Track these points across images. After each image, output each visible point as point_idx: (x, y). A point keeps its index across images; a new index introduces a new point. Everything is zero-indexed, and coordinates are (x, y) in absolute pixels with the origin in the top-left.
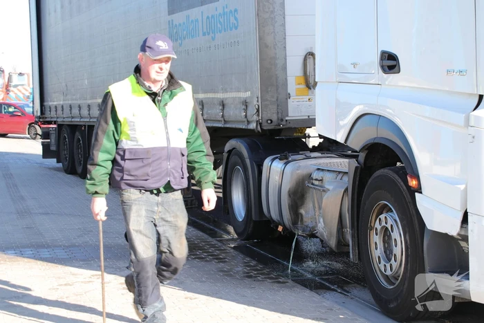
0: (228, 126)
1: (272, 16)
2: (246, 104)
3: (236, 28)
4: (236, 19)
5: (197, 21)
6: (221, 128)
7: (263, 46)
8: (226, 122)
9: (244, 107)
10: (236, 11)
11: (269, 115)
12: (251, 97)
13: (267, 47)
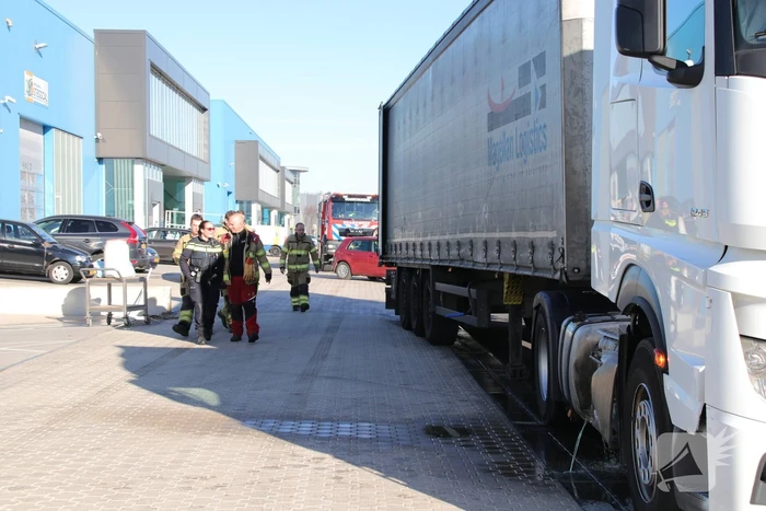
0: (536, 274)
1: (582, 133)
2: (552, 246)
3: (545, 147)
4: (545, 136)
5: (512, 138)
6: (528, 276)
7: (570, 172)
8: (536, 269)
9: (550, 251)
10: (545, 126)
11: (576, 262)
12: (557, 238)
13: (574, 172)
